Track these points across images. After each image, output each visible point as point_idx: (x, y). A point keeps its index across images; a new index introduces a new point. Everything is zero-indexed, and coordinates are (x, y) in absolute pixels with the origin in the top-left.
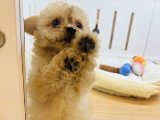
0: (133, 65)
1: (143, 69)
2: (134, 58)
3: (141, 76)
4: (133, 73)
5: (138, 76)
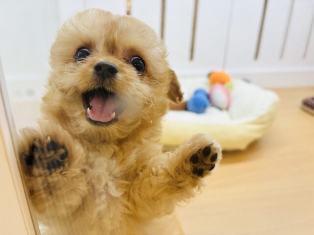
1: (228, 94)
2: (210, 75)
3: (227, 109)
4: (213, 105)
5: (220, 109)
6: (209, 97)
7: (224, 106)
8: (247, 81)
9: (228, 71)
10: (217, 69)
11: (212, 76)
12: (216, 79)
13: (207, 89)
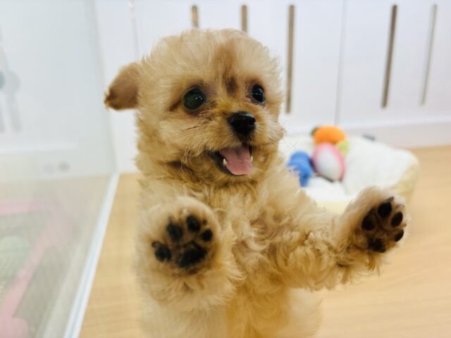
0: (316, 153)
1: (342, 160)
2: (314, 132)
3: (341, 180)
4: (320, 175)
5: (331, 180)
6: (312, 163)
7: (335, 176)
8: (371, 138)
9: (342, 126)
10: (327, 123)
11: (318, 133)
12: (324, 137)
13: (310, 152)
